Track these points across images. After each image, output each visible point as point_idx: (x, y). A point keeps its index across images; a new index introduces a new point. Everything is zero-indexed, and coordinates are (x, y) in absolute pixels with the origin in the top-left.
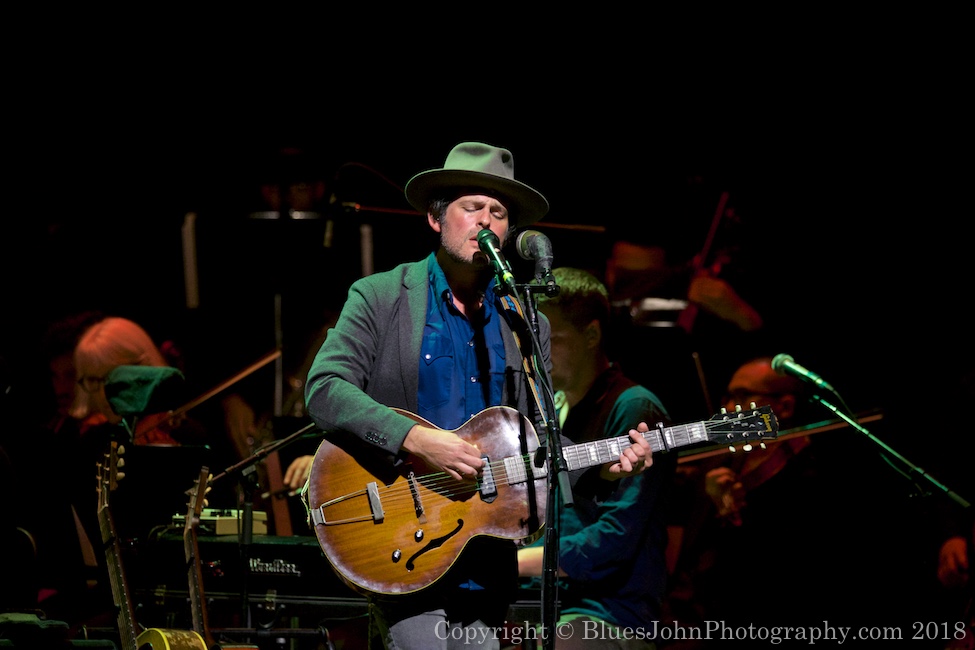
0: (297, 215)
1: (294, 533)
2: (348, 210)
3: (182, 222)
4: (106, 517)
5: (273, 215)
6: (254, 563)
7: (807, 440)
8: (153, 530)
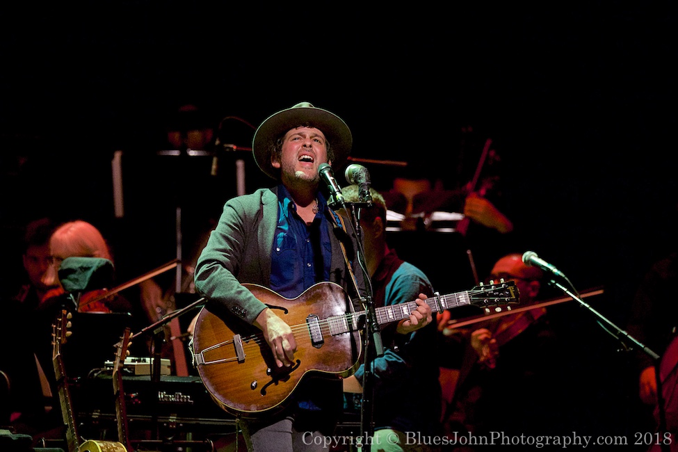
0: (192, 153)
1: (189, 374)
2: (228, 150)
3: (112, 157)
4: (58, 362)
5: (176, 153)
6: (161, 395)
7: (544, 310)
8: (91, 371)
